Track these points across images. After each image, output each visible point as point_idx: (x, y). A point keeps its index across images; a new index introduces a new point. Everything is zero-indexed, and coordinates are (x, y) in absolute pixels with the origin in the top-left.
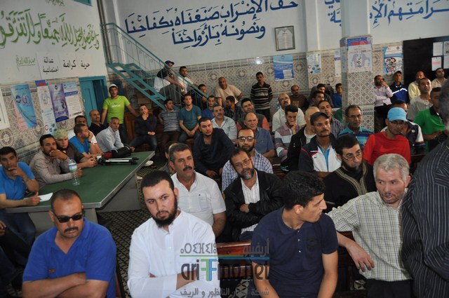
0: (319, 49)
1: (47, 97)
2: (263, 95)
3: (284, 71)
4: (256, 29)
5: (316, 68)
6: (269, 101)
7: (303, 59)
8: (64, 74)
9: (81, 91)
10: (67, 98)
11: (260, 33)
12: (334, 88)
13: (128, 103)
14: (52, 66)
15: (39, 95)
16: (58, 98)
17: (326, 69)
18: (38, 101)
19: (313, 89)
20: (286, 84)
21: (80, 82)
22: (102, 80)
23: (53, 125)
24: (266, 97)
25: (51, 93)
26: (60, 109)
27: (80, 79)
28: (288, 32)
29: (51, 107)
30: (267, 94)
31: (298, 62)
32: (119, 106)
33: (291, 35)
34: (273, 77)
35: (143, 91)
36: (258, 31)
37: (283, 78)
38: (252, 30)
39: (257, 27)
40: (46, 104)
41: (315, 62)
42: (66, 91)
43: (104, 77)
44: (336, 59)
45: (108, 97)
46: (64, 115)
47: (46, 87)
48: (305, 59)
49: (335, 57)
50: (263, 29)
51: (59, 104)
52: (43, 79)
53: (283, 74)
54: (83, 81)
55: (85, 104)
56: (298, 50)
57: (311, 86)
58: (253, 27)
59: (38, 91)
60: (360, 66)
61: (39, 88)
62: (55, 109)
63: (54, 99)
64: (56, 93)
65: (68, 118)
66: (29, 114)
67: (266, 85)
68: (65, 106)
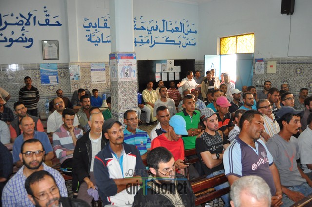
0: (79, 61)
2: (31, 96)
3: (50, 77)
4: (25, 40)
5: (77, 76)
6: (37, 102)
7: (65, 68)
11: (28, 44)
12: (91, 92)
17: (84, 77)
19: (74, 93)
20: (51, 88)
24: (33, 98)
28: (54, 46)
30: (34, 96)
31: (62, 70)
33: (56, 48)
34: (40, 82)
36: (26, 41)
37: (49, 82)
38: (21, 40)
39: (26, 38)
41: (76, 71)
44: (92, 70)
48: (68, 68)
49: (92, 68)
50: (31, 40)
53: (49, 80)
56: (62, 60)
57: (73, 90)
58: (21, 37)
60: (128, 77)
67: (33, 89)
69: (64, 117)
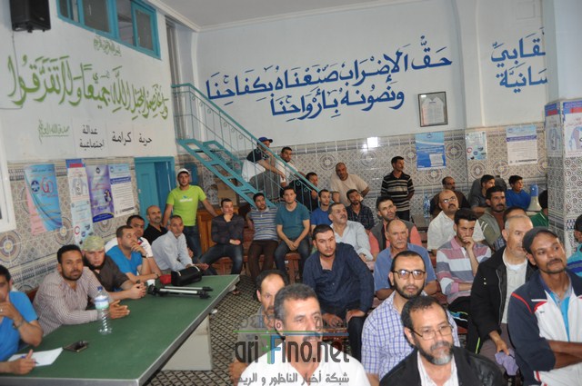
0: (484, 125)
1: (82, 184)
2: (400, 189)
3: (431, 156)
4: (391, 96)
5: (480, 152)
6: (409, 199)
7: (458, 139)
8: (111, 151)
9: (137, 176)
10: (114, 187)
11: (397, 102)
12: (507, 182)
13: (204, 197)
14: (94, 139)
15: (70, 181)
16: (100, 187)
17: (493, 154)
18: (67, 190)
20: (434, 174)
21: (136, 164)
22: (169, 162)
23: (88, 227)
24: (404, 193)
25: (90, 179)
26: (102, 203)
27: (136, 159)
28: (438, 100)
29: (88, 199)
30: (405, 189)
31: (453, 143)
32: (190, 200)
33: (442, 104)
34: (415, 165)
35: (225, 179)
36: (393, 99)
37: (430, 166)
38: (385, 97)
39: (393, 93)
40: (79, 194)
41: (477, 143)
42: (112, 176)
43: (172, 158)
44: (508, 139)
45: (176, 187)
46: (107, 211)
47: (82, 170)
48: (463, 139)
49: (509, 136)
50: (401, 96)
51: (99, 196)
52: (78, 157)
53: (429, 161)
54: (140, 163)
55: (140, 196)
56: (452, 126)
57: (472, 179)
58: (386, 93)
59: (69, 176)
61: (71, 171)
62: (93, 202)
63: (93, 187)
64: (97, 178)
65: (112, 217)
66: (51, 209)
67: (405, 177)
68: (109, 199)
69: (457, 222)
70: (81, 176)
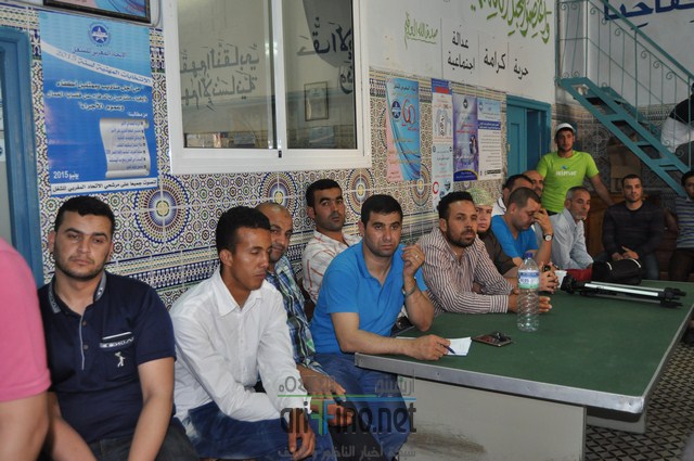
1: (448, 121)
8: (483, 78)
9: (507, 123)
10: (482, 133)
13: (595, 171)
14: (466, 56)
15: (434, 112)
16: (466, 129)
18: (430, 125)
21: (508, 105)
22: (543, 112)
23: (448, 186)
25: (456, 112)
26: (466, 151)
27: (509, 98)
29: (452, 144)
32: (573, 173)
40: (443, 134)
42: (481, 117)
43: (548, 106)
45: (549, 152)
46: (470, 168)
47: (448, 97)
51: (464, 142)
52: (446, 78)
54: (513, 103)
55: (509, 155)
59: (434, 103)
61: (436, 96)
62: (457, 150)
63: (458, 127)
64: (464, 114)
65: (476, 178)
66: (411, 148)
68: (475, 151)
70: (446, 106)
